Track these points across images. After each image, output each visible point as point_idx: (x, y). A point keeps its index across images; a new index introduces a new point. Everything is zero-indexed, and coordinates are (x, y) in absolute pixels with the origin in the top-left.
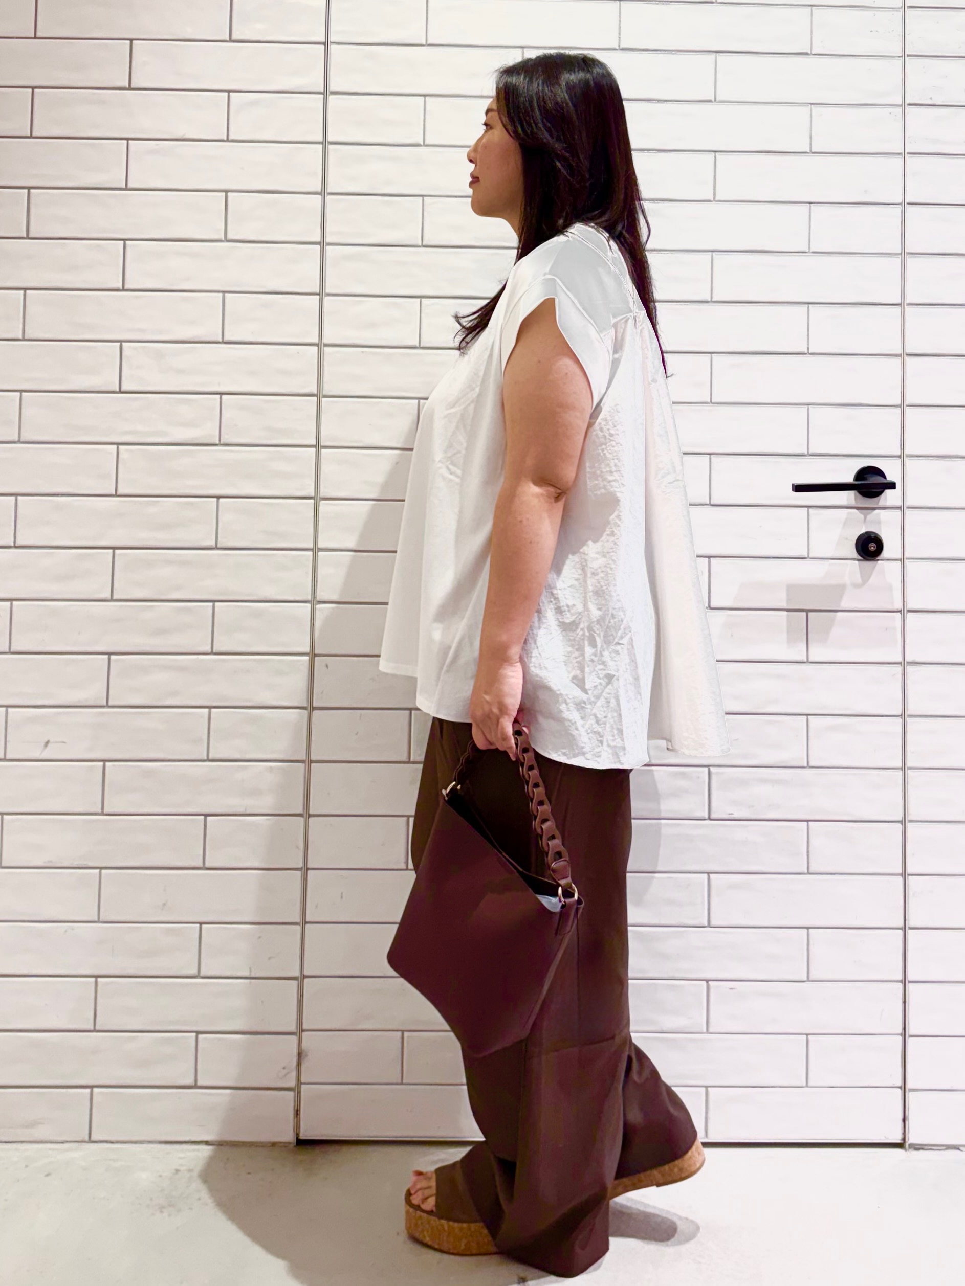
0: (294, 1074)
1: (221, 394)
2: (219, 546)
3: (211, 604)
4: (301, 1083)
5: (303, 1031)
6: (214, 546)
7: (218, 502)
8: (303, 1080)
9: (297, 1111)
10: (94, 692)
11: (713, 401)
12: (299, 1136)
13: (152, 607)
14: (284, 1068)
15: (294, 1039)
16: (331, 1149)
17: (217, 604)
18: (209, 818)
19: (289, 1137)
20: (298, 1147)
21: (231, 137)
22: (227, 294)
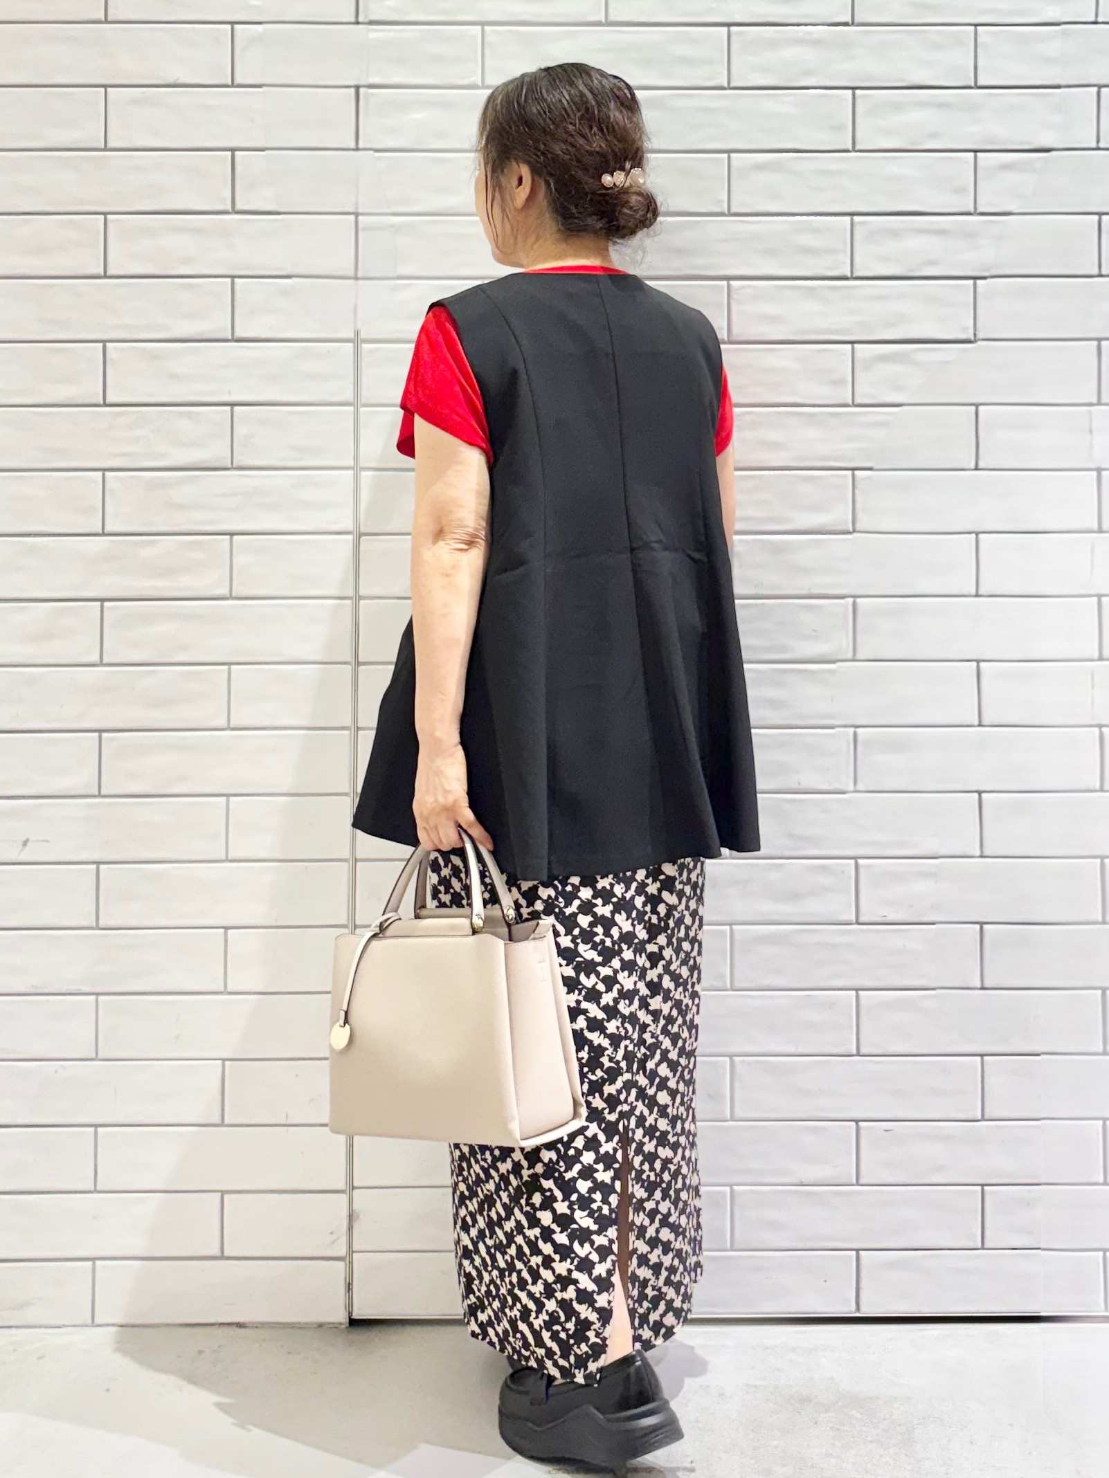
0: (344, 1241)
1: (232, 405)
2: (234, 595)
3: (226, 667)
4: (353, 1252)
5: (353, 1188)
6: (228, 596)
7: (231, 540)
8: (354, 1249)
9: (349, 1284)
10: (83, 779)
11: (855, 403)
12: (352, 1315)
13: (154, 672)
14: (332, 1233)
15: (344, 1198)
16: (392, 1329)
17: (233, 667)
18: (230, 932)
19: (342, 1317)
20: (350, 1329)
21: (238, 80)
22: (237, 280)
